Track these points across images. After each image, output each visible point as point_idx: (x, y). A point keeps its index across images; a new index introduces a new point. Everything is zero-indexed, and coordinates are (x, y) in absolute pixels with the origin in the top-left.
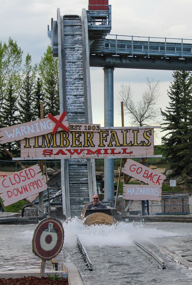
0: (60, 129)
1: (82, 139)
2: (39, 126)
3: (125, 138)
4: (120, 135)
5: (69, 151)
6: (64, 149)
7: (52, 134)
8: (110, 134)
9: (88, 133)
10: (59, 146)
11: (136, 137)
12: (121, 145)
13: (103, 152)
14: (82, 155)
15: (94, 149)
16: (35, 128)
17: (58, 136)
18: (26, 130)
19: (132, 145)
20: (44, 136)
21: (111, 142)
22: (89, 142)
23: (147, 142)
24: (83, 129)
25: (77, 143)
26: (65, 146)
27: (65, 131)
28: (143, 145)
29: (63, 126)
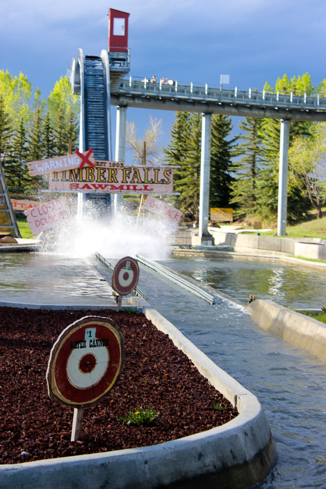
0: (86, 165)
1: (106, 175)
2: (67, 161)
3: (146, 176)
4: (142, 173)
5: (94, 185)
6: (89, 184)
7: (79, 169)
8: (133, 171)
9: (112, 169)
10: (85, 181)
11: (156, 176)
12: (143, 182)
13: (125, 187)
14: (106, 189)
15: (117, 185)
16: (63, 163)
17: (84, 171)
18: (55, 165)
19: (153, 183)
20: (71, 171)
21: (133, 179)
22: (113, 178)
23: (166, 180)
24: (107, 166)
25: (102, 179)
26: (90, 181)
27: (92, 166)
28: (163, 183)
29: (89, 163)
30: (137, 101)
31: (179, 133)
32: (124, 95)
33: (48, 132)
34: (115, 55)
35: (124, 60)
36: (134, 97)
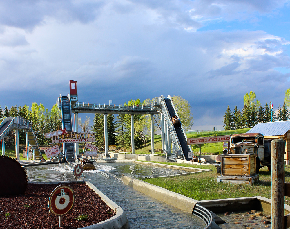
0: (64, 134)
1: (71, 136)
2: (58, 132)
3: (85, 136)
4: (84, 135)
5: (68, 140)
6: (66, 140)
7: (62, 135)
8: (81, 135)
9: (73, 134)
10: (64, 139)
11: (89, 136)
12: (84, 138)
13: (78, 140)
14: (72, 141)
15: (75, 140)
16: (56, 133)
17: (64, 135)
18: (54, 134)
19: (88, 138)
20: (59, 136)
21: (81, 137)
22: (74, 137)
23: (92, 137)
24: (72, 133)
25: (70, 138)
26: (66, 139)
27: (66, 134)
28: (91, 138)
29: (65, 133)
30: (81, 111)
31: (96, 121)
32: (76, 109)
33: (51, 123)
34: (72, 96)
35: (76, 97)
36: (80, 109)
